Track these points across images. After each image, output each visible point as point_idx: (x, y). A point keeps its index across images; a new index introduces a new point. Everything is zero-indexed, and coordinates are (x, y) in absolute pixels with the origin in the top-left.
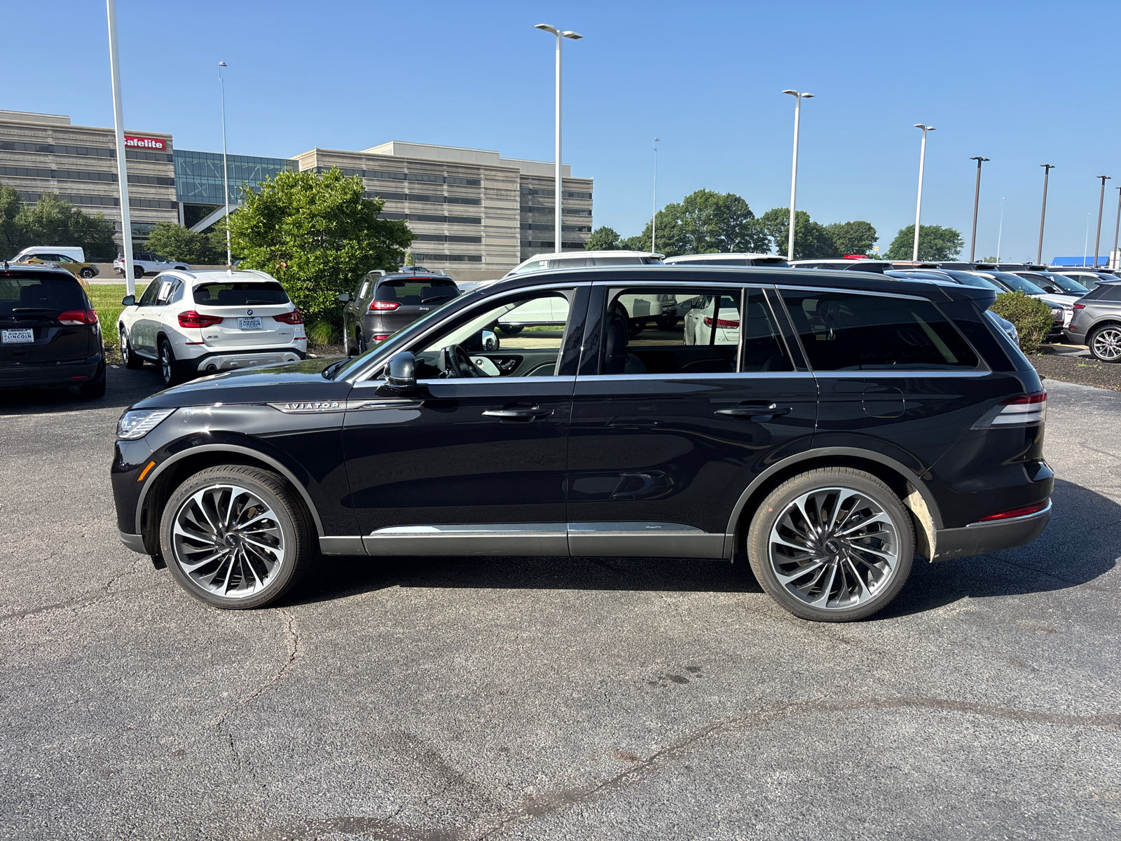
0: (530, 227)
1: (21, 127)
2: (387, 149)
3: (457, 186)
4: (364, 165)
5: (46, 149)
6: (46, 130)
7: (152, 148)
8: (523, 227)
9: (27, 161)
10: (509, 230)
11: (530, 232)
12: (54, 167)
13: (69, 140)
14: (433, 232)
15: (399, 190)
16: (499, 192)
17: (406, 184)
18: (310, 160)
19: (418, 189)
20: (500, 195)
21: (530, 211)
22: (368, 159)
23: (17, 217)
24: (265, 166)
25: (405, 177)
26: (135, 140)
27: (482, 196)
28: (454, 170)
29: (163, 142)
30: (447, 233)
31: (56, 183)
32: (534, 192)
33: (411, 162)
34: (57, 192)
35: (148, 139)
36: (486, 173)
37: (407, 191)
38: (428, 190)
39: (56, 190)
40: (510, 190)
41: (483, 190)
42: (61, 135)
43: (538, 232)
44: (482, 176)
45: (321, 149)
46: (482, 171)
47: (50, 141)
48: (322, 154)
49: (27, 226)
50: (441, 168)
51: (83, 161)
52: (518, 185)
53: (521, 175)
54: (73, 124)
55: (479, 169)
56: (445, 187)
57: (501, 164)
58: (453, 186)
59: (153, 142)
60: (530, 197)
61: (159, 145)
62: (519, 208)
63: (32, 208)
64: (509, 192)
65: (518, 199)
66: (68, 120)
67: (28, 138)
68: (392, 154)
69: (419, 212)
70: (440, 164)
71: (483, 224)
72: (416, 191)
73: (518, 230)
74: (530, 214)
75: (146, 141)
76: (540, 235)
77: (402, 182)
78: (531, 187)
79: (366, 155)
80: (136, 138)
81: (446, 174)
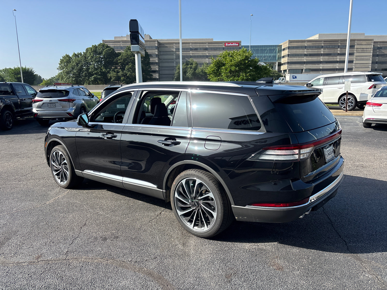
0: (377, 63)
1: (200, 43)
2: (316, 37)
3: (344, 49)
4: (306, 44)
5: (206, 49)
6: (206, 43)
7: (235, 46)
8: (373, 63)
9: (200, 53)
10: (366, 65)
11: (376, 65)
12: (207, 54)
13: (212, 46)
14: (331, 68)
15: (319, 52)
16: (363, 49)
17: (322, 50)
18: (286, 44)
19: (327, 51)
20: (363, 51)
21: (377, 56)
22: (308, 42)
23: (197, 70)
24: (270, 48)
25: (322, 47)
26: (230, 44)
27: (355, 52)
28: (343, 42)
29: (238, 43)
30: (337, 67)
31: (208, 59)
32: (380, 48)
33: (325, 41)
34: (208, 62)
35: (234, 43)
36: (357, 42)
37: (322, 52)
38: (331, 51)
39: (208, 61)
40: (369, 48)
41: (356, 49)
42: (210, 45)
43: (380, 64)
44: (356, 43)
45: (290, 40)
46: (356, 41)
47: (207, 47)
48: (290, 42)
49: (199, 73)
50: (338, 42)
51: (215, 52)
52: (372, 46)
53: (374, 42)
54: (214, 41)
55: (355, 41)
56: (339, 49)
57: (365, 38)
58: (342, 49)
59: (236, 44)
60: (378, 50)
61: (237, 45)
62: (372, 55)
63: (201, 68)
64: (367, 49)
65: (372, 51)
66: (212, 39)
67: (202, 46)
68: (318, 39)
69: (327, 60)
70: (337, 41)
71: (354, 63)
72: (326, 52)
73: (370, 64)
74: (377, 58)
75: (233, 44)
76: (382, 66)
77: (321, 49)
78: (379, 46)
79: (307, 40)
80: (231, 43)
81: (339, 44)
